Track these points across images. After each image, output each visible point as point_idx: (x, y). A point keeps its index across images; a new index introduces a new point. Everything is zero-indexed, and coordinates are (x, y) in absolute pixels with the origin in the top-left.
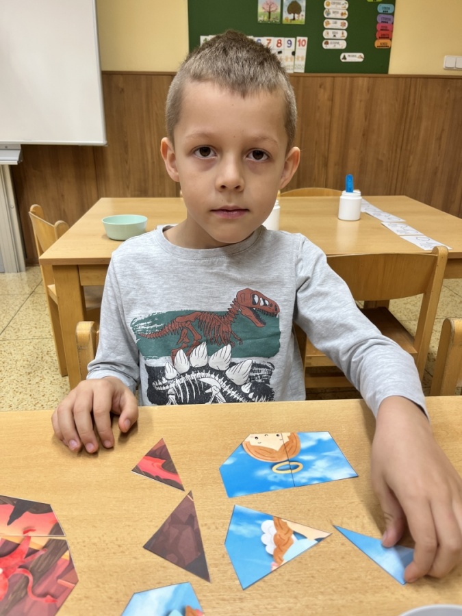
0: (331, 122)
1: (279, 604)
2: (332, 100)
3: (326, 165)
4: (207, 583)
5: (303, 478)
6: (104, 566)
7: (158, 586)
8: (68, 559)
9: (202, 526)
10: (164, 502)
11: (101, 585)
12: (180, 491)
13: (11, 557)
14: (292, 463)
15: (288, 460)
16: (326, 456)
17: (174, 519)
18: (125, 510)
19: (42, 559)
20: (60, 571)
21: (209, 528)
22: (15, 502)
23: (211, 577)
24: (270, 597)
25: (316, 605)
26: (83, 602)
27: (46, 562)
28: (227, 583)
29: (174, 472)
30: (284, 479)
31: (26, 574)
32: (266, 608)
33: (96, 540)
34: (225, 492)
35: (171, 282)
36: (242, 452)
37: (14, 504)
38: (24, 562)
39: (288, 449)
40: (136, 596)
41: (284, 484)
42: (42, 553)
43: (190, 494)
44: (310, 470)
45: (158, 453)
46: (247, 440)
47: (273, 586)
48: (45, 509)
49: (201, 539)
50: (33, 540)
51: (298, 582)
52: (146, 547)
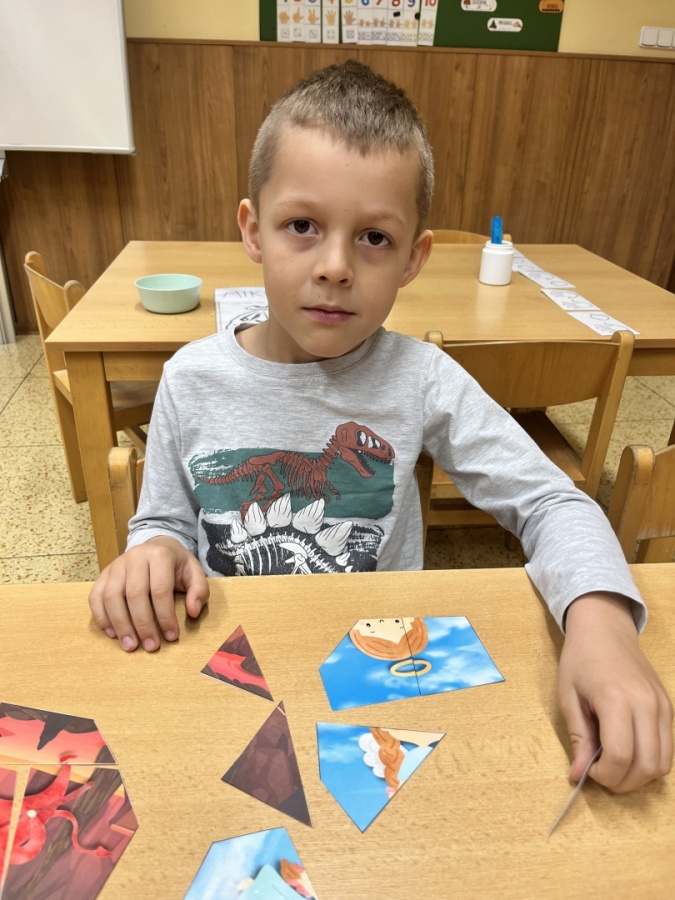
0: (471, 123)
1: (401, 856)
2: (474, 89)
3: (462, 189)
4: (307, 828)
5: (432, 683)
6: (170, 805)
7: (243, 832)
8: (123, 796)
9: (299, 750)
10: (246, 717)
11: (169, 833)
12: (268, 701)
13: (46, 794)
14: (417, 662)
15: (411, 658)
16: (461, 652)
17: (261, 740)
18: (195, 728)
19: (88, 796)
20: (113, 812)
21: (308, 754)
22: (46, 717)
23: (313, 820)
24: (390, 847)
25: (448, 857)
26: (146, 854)
27: (93, 801)
28: (334, 828)
29: (259, 674)
30: (406, 684)
31: (68, 818)
32: (385, 862)
33: (158, 770)
34: (328, 703)
35: (245, 408)
36: (349, 646)
37: (44, 720)
38: (64, 801)
39: (411, 642)
40: (215, 846)
41: (406, 692)
42: (87, 788)
43: (281, 705)
44: (440, 671)
45: (235, 647)
46: (355, 628)
47: (394, 832)
48: (86, 726)
49: (297, 768)
50: (74, 770)
51: (425, 827)
52: (226, 779)
